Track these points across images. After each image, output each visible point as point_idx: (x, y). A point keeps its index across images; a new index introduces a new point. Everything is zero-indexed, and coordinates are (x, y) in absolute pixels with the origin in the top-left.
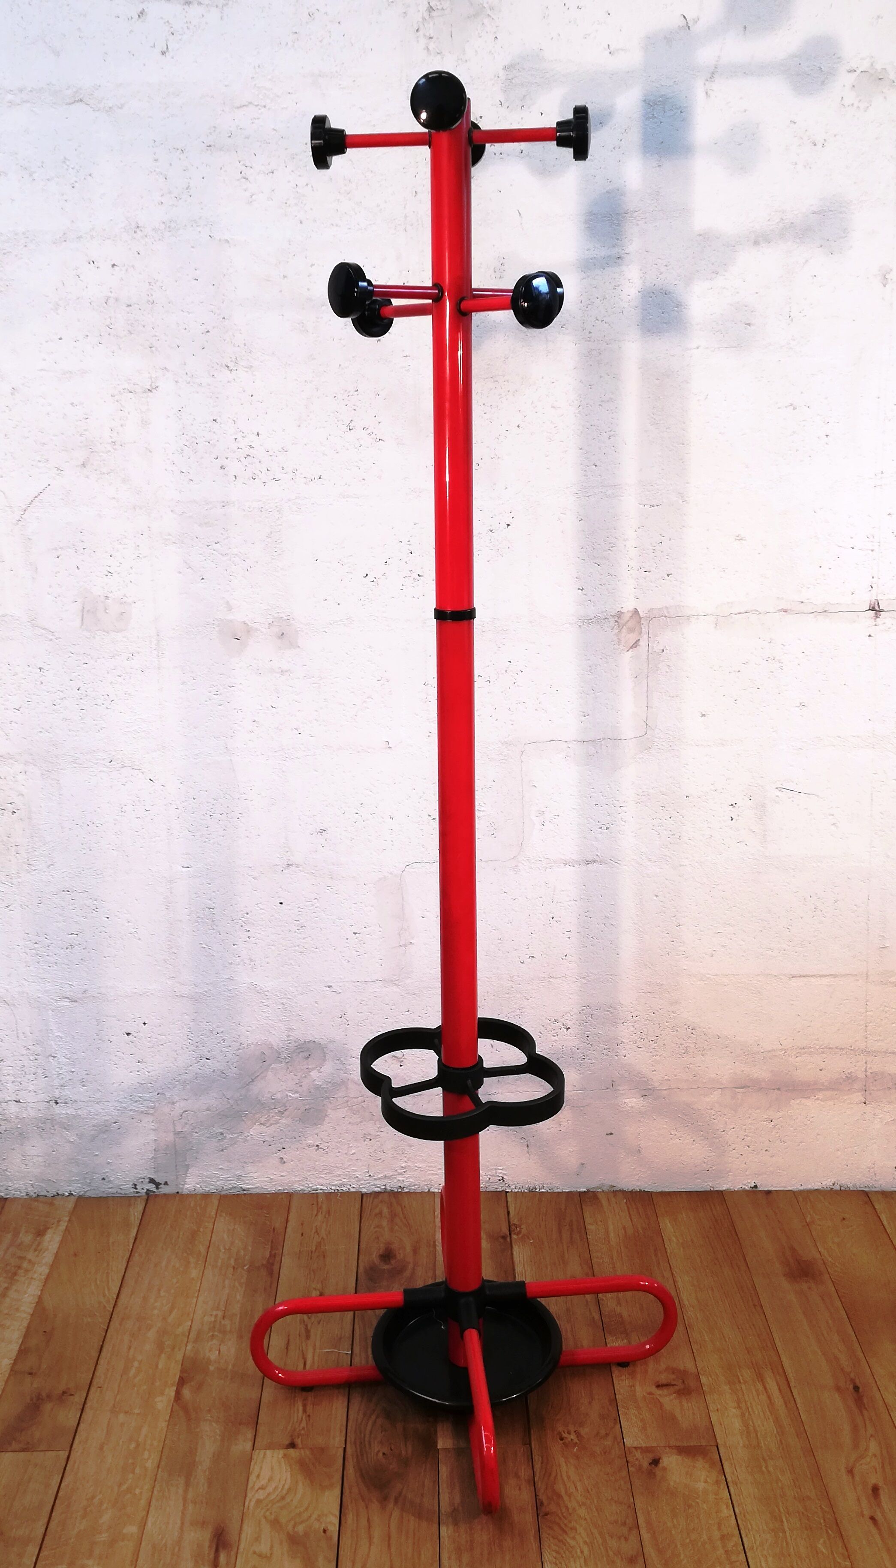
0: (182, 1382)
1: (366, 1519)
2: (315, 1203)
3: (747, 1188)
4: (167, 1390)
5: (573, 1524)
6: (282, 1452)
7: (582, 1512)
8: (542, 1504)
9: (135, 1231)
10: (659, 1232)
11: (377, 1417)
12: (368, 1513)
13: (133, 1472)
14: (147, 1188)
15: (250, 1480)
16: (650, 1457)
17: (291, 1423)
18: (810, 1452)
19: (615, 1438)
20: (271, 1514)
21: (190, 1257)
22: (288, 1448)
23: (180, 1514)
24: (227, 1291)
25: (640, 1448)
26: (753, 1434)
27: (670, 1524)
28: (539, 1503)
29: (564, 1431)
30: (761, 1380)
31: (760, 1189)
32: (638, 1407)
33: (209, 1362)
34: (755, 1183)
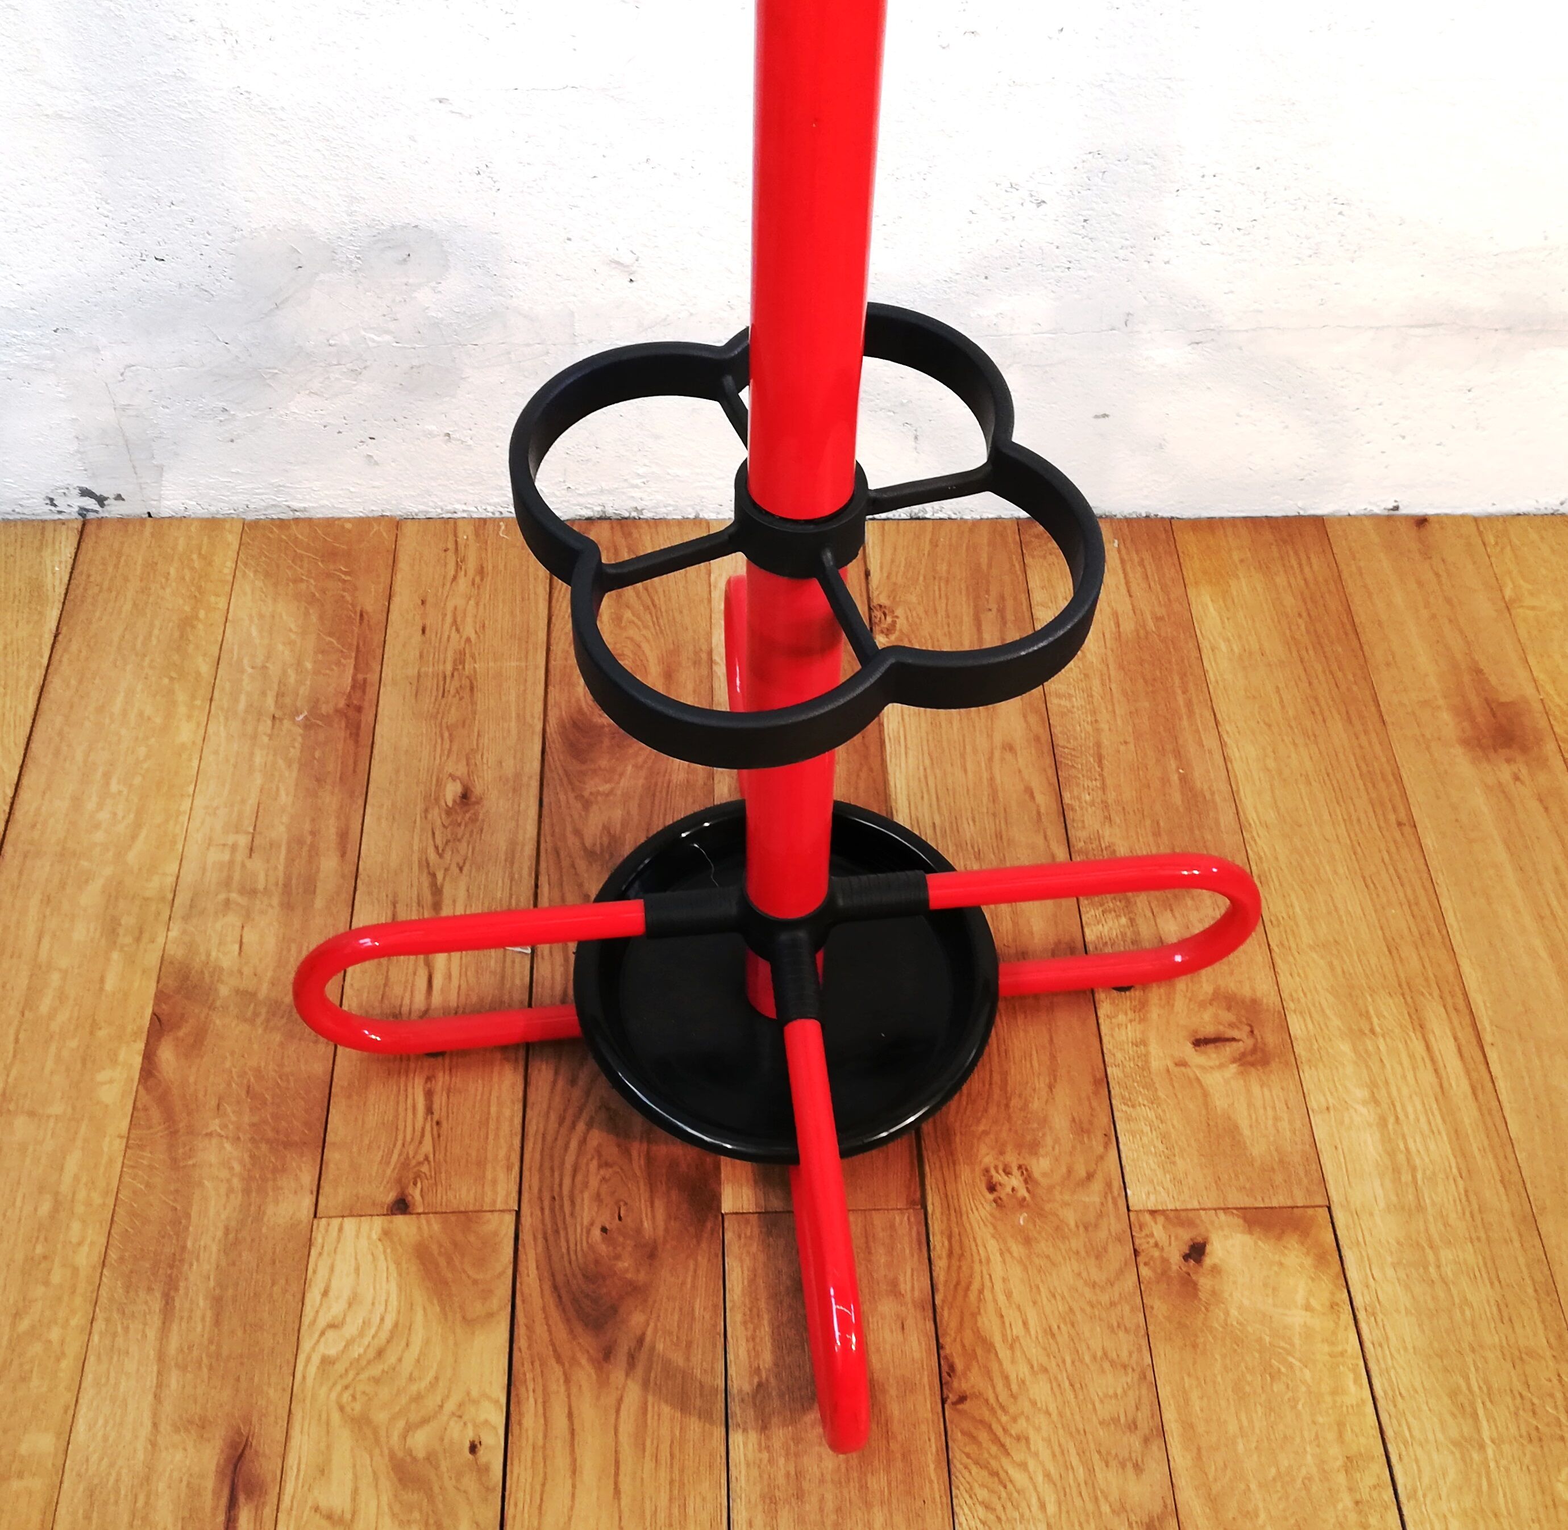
0: (158, 1028)
1: (566, 1411)
2: (451, 546)
3: (1377, 510)
4: (122, 1056)
5: (1022, 1422)
6: (378, 1223)
7: (1040, 1390)
8: (952, 1368)
9: (55, 613)
10: (1189, 626)
11: (590, 1125)
12: (569, 1396)
13: (46, 1283)
14: (82, 505)
15: (307, 1301)
16: (1186, 1236)
17: (399, 1143)
18: (1532, 1226)
19: (1109, 1185)
20: (354, 1397)
21: (177, 686)
22: (393, 1214)
23: (150, 1397)
24: (258, 780)
25: (1163, 1212)
26: (1406, 1177)
27: (1232, 1428)
28: (945, 1368)
29: (996, 1168)
30: (1422, 1027)
31: (1405, 512)
32: (1154, 1099)
33: (217, 972)
34: (1395, 501)
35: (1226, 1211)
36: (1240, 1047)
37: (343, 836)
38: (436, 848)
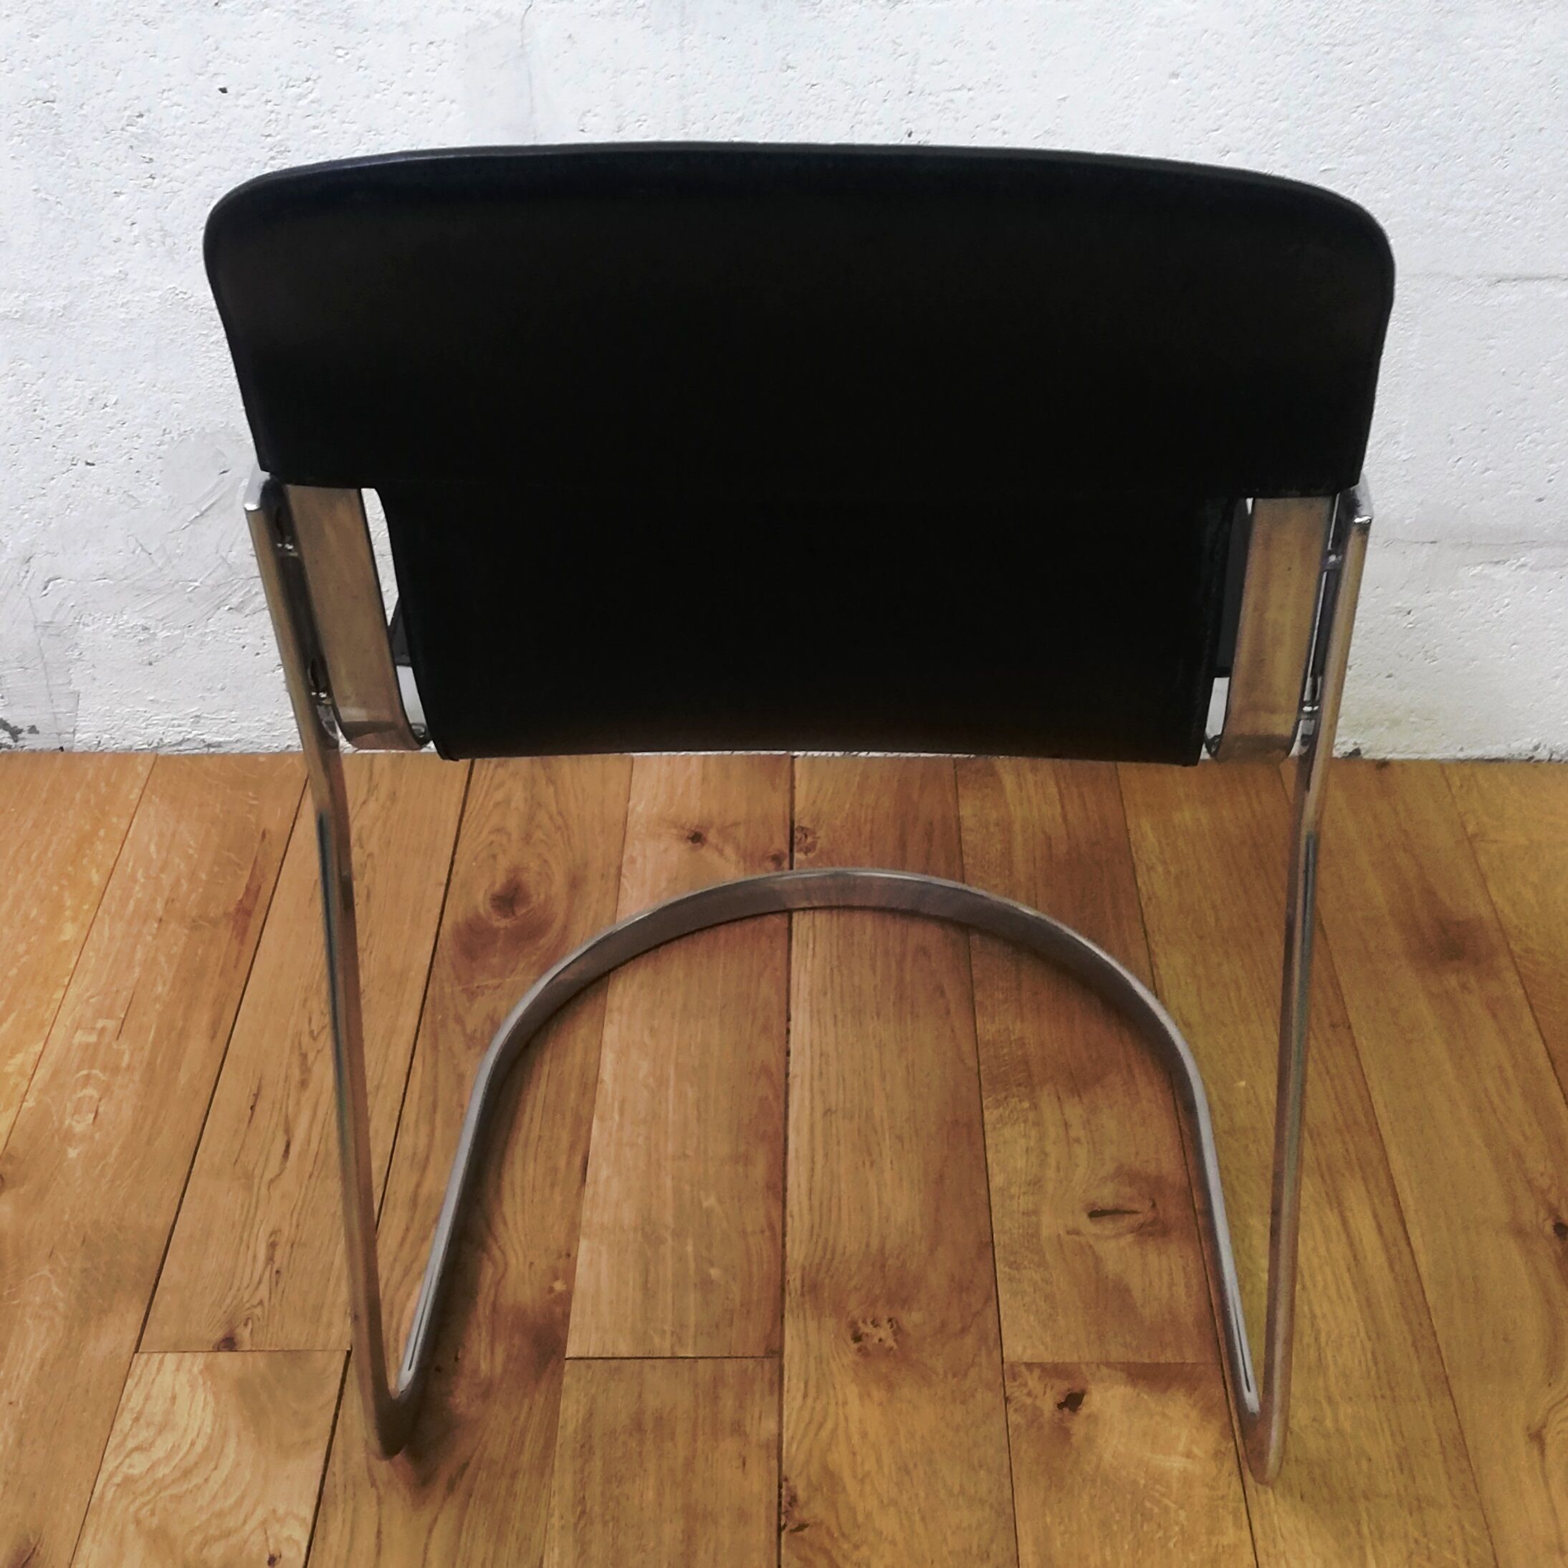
5: (865, 1551)
6: (200, 1360)
8: (793, 1500)
15: (116, 1426)
17: (235, 1287)
18: (1442, 1382)
19: (983, 1339)
20: (153, 1513)
22: (219, 1351)
28: (786, 1499)
30: (1340, 1204)
31: (1366, 757)
32: (1042, 1264)
33: (68, 1137)
34: (1355, 744)
35: (1108, 1365)
36: (1140, 1218)
37: (216, 1021)
38: (312, 1032)
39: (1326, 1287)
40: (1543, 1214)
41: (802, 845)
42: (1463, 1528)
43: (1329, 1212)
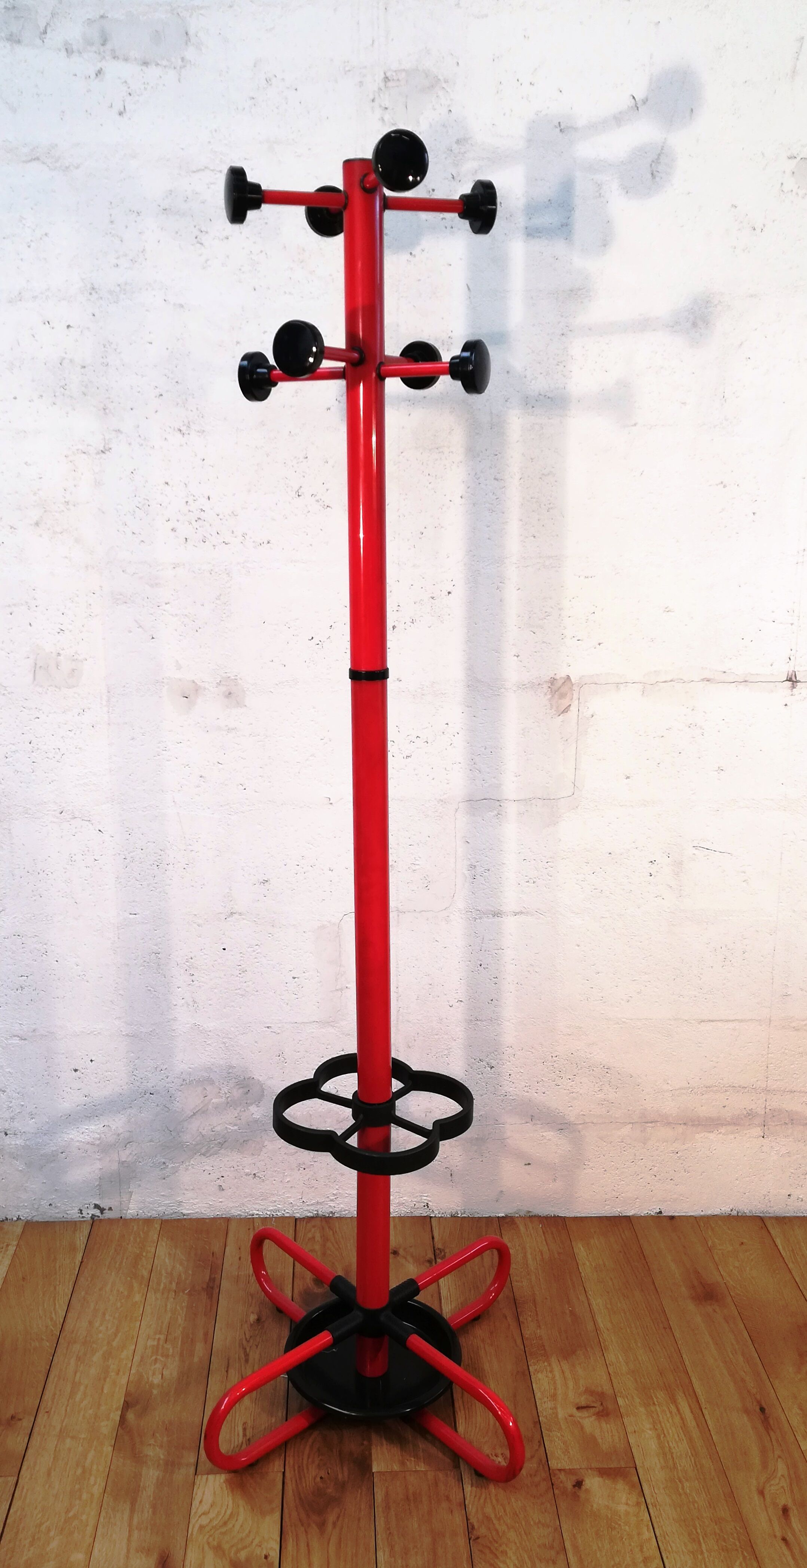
0: (127, 1406)
1: (306, 1544)
2: (252, 1227)
3: (652, 1213)
4: (112, 1415)
5: (504, 1547)
6: (223, 1477)
7: (512, 1535)
8: (473, 1528)
9: (81, 1255)
10: (574, 1257)
11: (314, 1441)
12: (307, 1538)
13: (80, 1498)
14: (92, 1213)
15: (193, 1505)
16: (574, 1478)
18: (723, 1473)
19: (540, 1460)
20: (214, 1540)
21: (134, 1281)
23: (126, 1541)
24: (169, 1315)
25: (564, 1470)
26: (669, 1456)
27: (595, 1547)
28: (470, 1527)
29: (492, 1454)
30: (674, 1401)
31: (664, 1215)
32: (560, 1429)
33: (152, 1386)
34: (660, 1209)
35: (591, 1469)
36: (597, 1410)
37: (206, 1334)
38: (246, 1339)
39: (673, 1435)
40: (755, 1403)
41: (440, 1256)
42: (736, 1529)
43: (671, 1405)
